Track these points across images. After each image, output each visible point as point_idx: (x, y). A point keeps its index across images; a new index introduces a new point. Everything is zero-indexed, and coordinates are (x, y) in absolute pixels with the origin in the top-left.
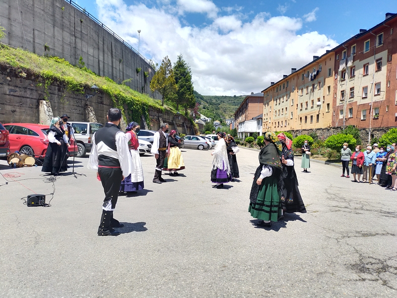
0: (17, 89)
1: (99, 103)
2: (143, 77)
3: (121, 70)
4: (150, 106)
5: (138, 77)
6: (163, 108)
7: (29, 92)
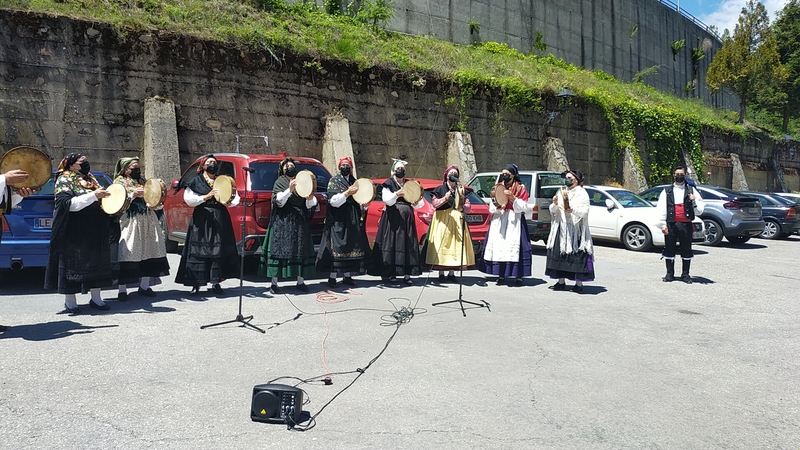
0: (410, 114)
1: (575, 129)
2: (689, 63)
3: (635, 51)
4: (705, 126)
5: (676, 63)
6: (741, 128)
7: (430, 117)
